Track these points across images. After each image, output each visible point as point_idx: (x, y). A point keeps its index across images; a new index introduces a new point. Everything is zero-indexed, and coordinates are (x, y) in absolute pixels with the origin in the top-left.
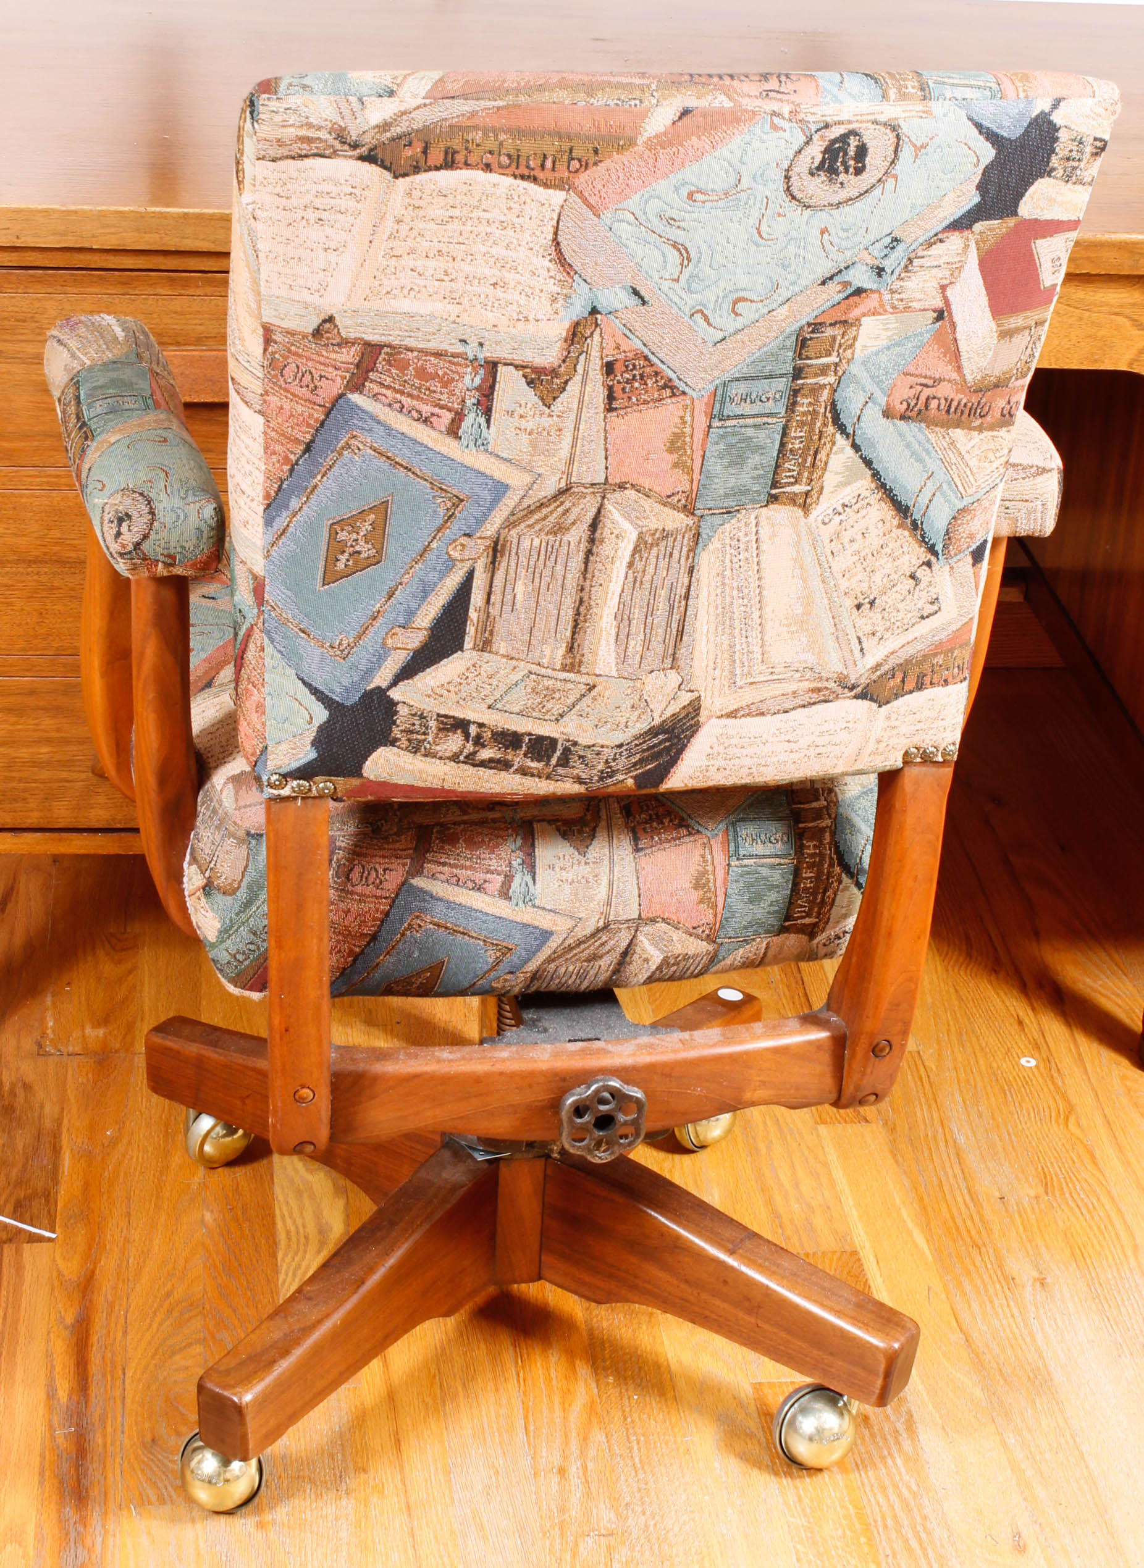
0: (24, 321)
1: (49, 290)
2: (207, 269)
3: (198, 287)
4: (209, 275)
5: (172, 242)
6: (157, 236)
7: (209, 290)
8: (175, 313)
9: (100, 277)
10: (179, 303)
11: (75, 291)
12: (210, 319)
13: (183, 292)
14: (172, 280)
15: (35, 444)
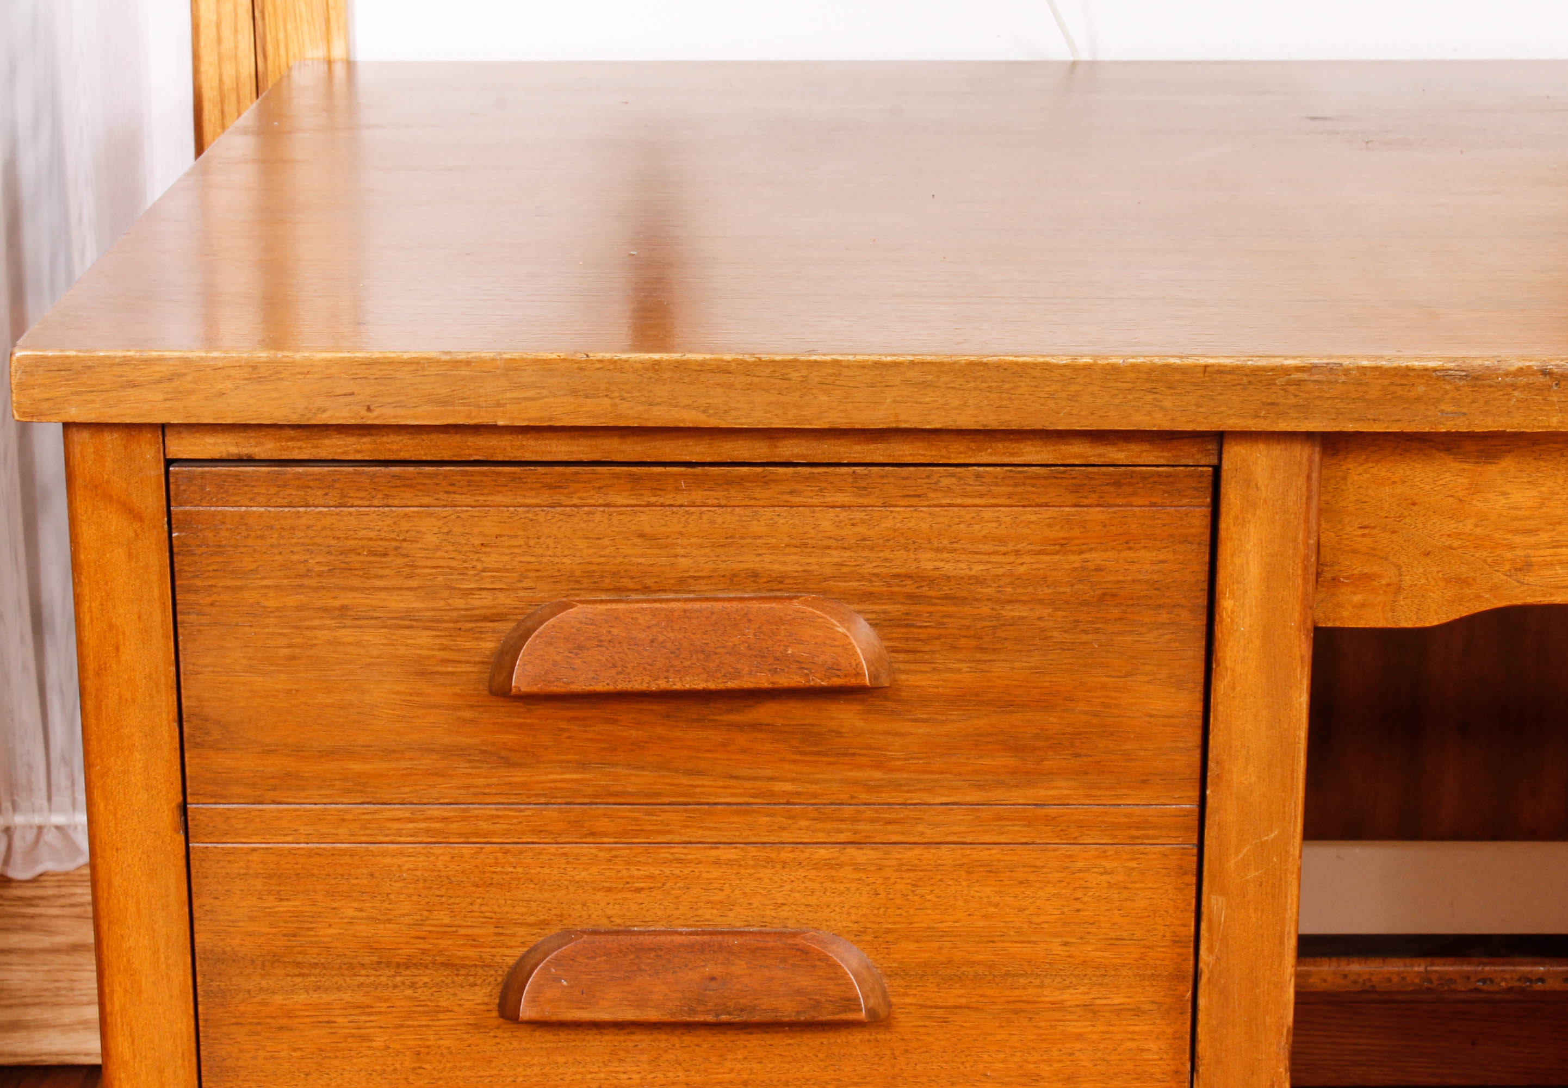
0: (385, 555)
1: (426, 500)
2: (694, 459)
3: (678, 490)
4: (698, 470)
5: (632, 415)
6: (607, 401)
7: (698, 495)
8: (642, 536)
9: (514, 478)
10: (648, 520)
11: (470, 501)
12: (701, 546)
13: (653, 499)
14: (635, 479)
15: (405, 764)
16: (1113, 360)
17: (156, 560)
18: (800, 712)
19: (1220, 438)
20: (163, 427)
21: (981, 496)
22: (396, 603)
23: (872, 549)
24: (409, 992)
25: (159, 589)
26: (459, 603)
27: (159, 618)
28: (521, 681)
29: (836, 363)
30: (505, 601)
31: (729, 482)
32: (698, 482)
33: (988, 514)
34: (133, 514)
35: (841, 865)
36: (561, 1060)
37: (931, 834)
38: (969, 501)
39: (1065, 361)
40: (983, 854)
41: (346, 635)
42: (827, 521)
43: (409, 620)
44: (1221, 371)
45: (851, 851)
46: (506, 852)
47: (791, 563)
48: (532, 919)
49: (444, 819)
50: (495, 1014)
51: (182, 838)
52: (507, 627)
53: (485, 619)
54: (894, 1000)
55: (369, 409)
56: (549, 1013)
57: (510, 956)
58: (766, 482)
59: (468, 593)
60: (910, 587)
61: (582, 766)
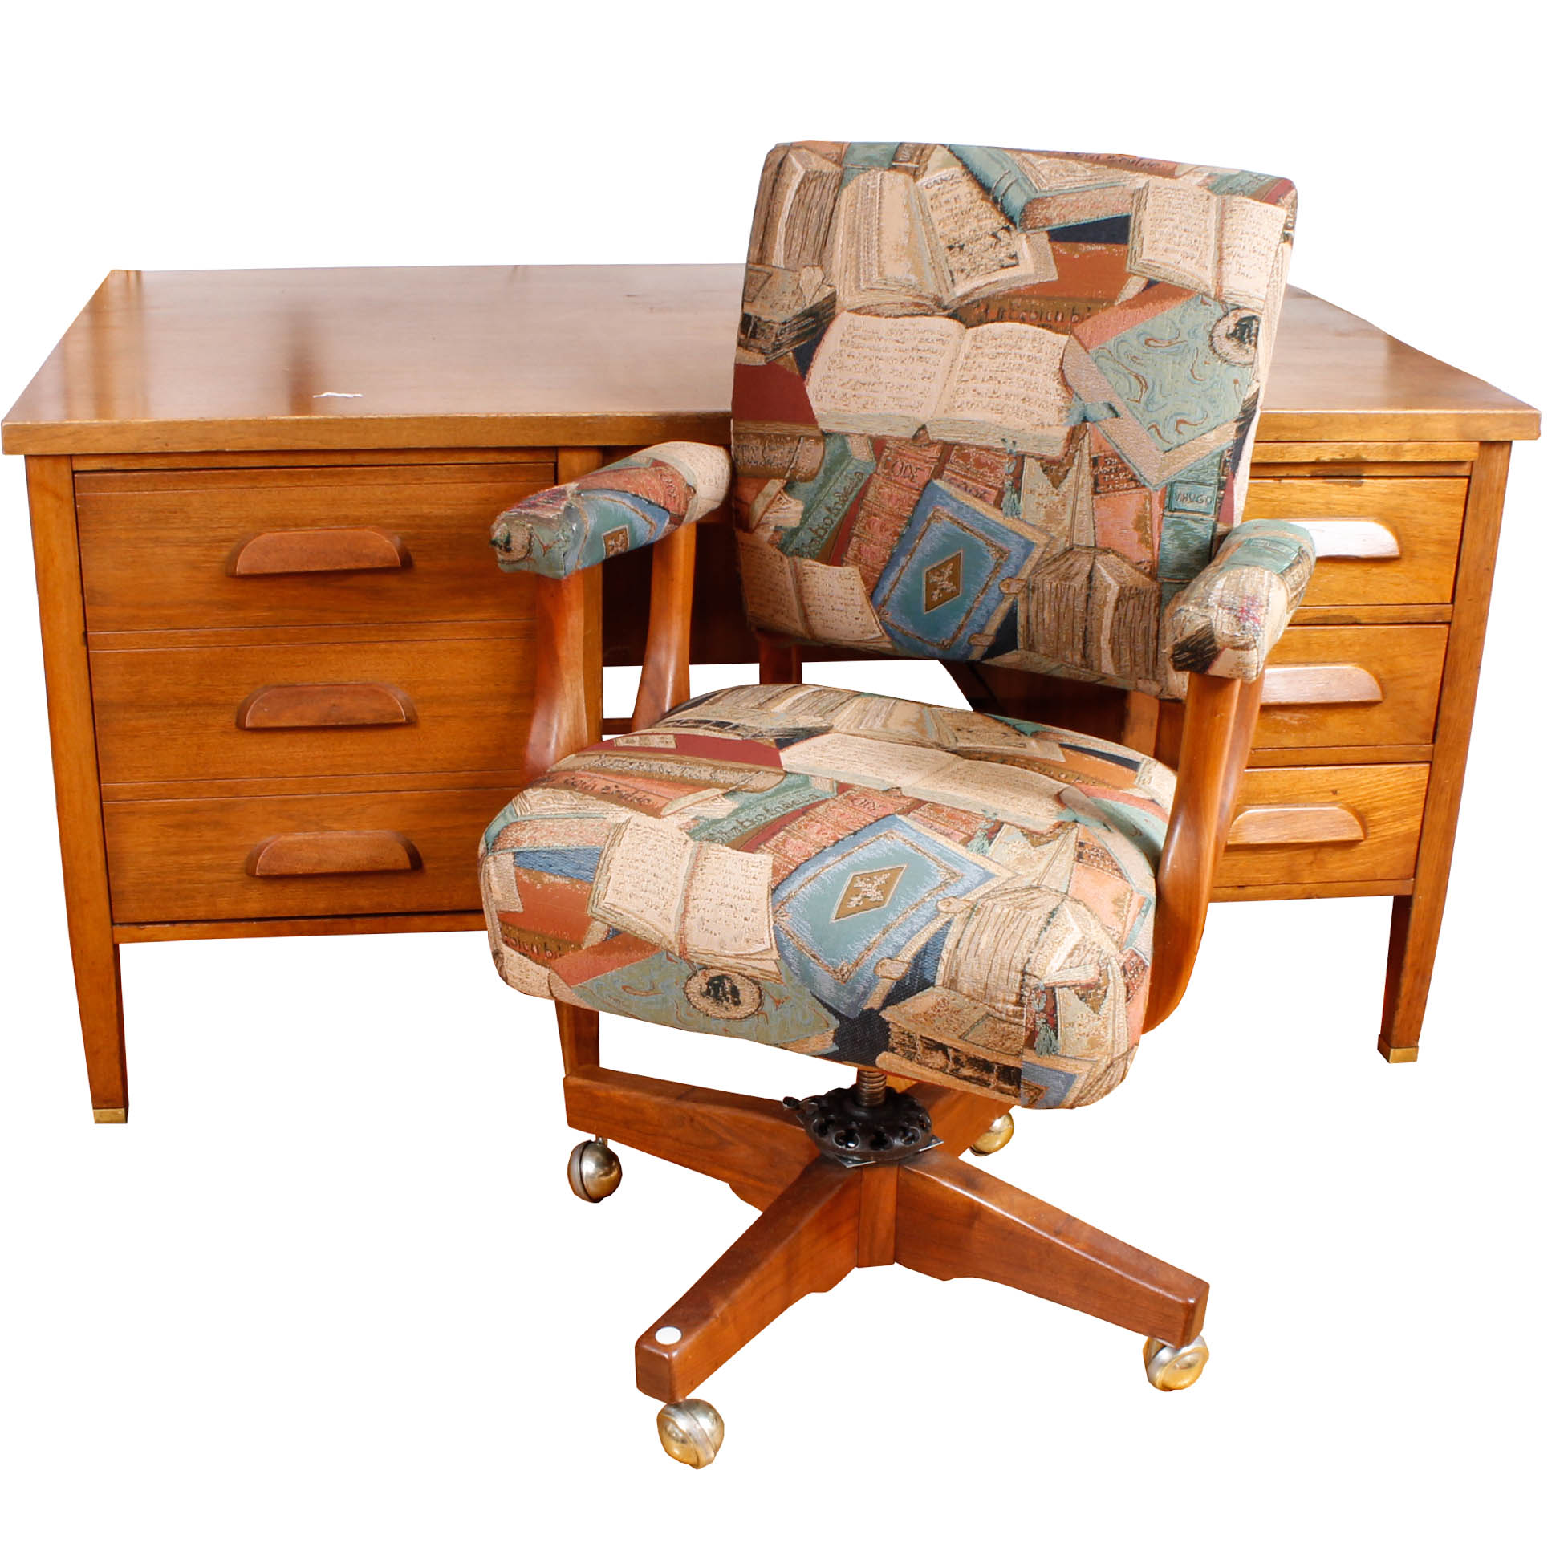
0: (175, 512)
1: (194, 487)
2: (317, 464)
4: (319, 469)
5: (287, 444)
7: (318, 481)
8: (294, 500)
9: (234, 475)
10: (297, 493)
11: (214, 486)
12: (321, 505)
13: (299, 484)
14: (290, 474)
15: (188, 610)
16: (506, 415)
17: (71, 518)
18: (368, 581)
19: (555, 450)
20: (71, 456)
21: (449, 478)
22: (182, 534)
23: (401, 504)
24: (193, 718)
25: (71, 532)
26: (211, 534)
27: (72, 545)
28: (240, 569)
29: (380, 419)
30: (232, 532)
31: (332, 475)
32: (319, 475)
33: (452, 487)
34: (58, 496)
35: (391, 652)
36: (266, 747)
37: (431, 635)
38: (443, 481)
39: (484, 416)
40: (454, 644)
41: (158, 550)
42: (379, 492)
43: (188, 543)
44: (555, 419)
45: (396, 645)
46: (237, 650)
47: (364, 511)
48: (249, 681)
49: (206, 636)
50: (234, 727)
51: (85, 648)
52: (234, 544)
53: (224, 541)
54: (419, 714)
55: (167, 445)
56: (260, 724)
57: (240, 699)
58: (350, 474)
59: (214, 529)
60: (418, 521)
61: (270, 608)
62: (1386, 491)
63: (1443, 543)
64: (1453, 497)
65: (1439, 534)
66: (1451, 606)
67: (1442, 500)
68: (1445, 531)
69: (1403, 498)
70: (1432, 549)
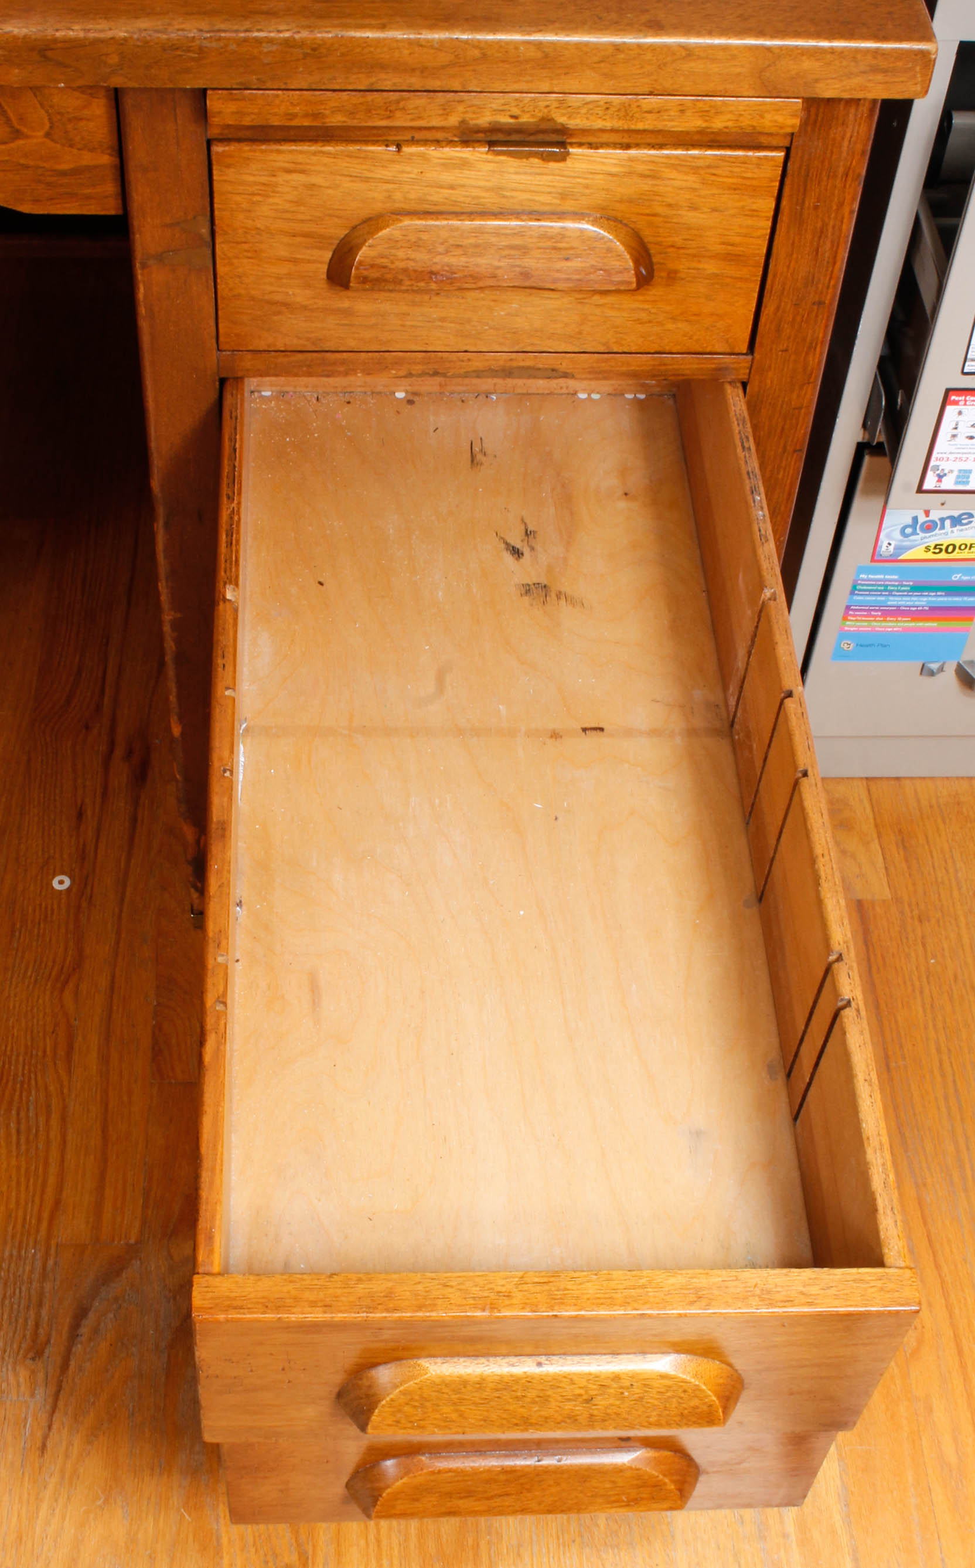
62: (614, 170)
63: (732, 258)
64: (754, 183)
65: (723, 243)
66: (750, 357)
67: (735, 188)
68: (737, 240)
69: (650, 182)
70: (711, 267)
